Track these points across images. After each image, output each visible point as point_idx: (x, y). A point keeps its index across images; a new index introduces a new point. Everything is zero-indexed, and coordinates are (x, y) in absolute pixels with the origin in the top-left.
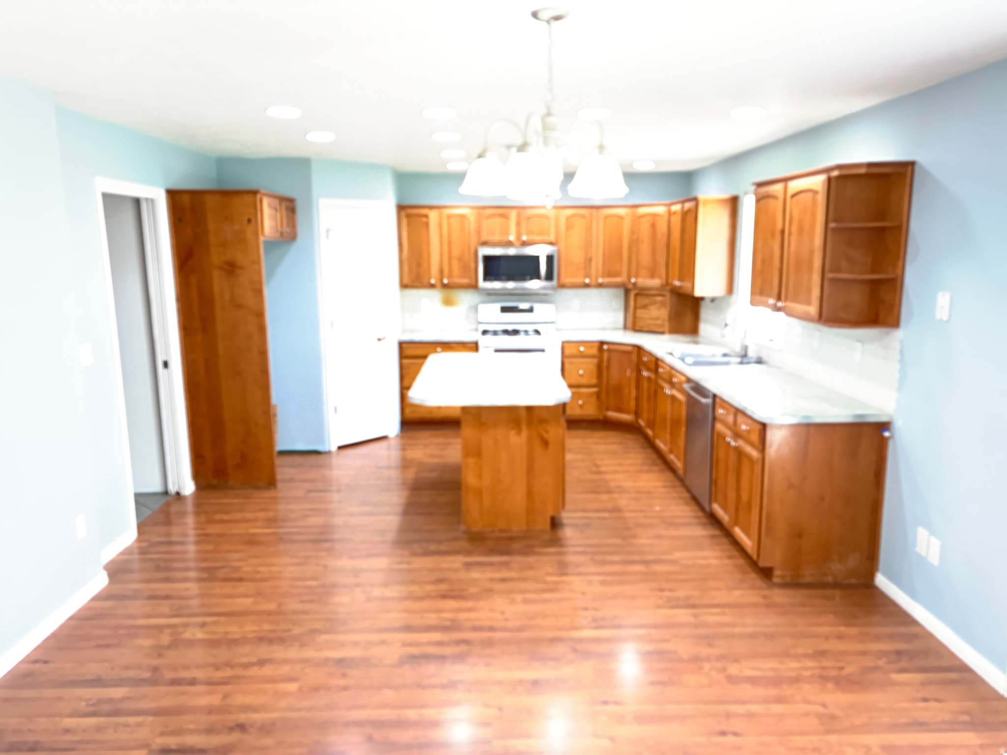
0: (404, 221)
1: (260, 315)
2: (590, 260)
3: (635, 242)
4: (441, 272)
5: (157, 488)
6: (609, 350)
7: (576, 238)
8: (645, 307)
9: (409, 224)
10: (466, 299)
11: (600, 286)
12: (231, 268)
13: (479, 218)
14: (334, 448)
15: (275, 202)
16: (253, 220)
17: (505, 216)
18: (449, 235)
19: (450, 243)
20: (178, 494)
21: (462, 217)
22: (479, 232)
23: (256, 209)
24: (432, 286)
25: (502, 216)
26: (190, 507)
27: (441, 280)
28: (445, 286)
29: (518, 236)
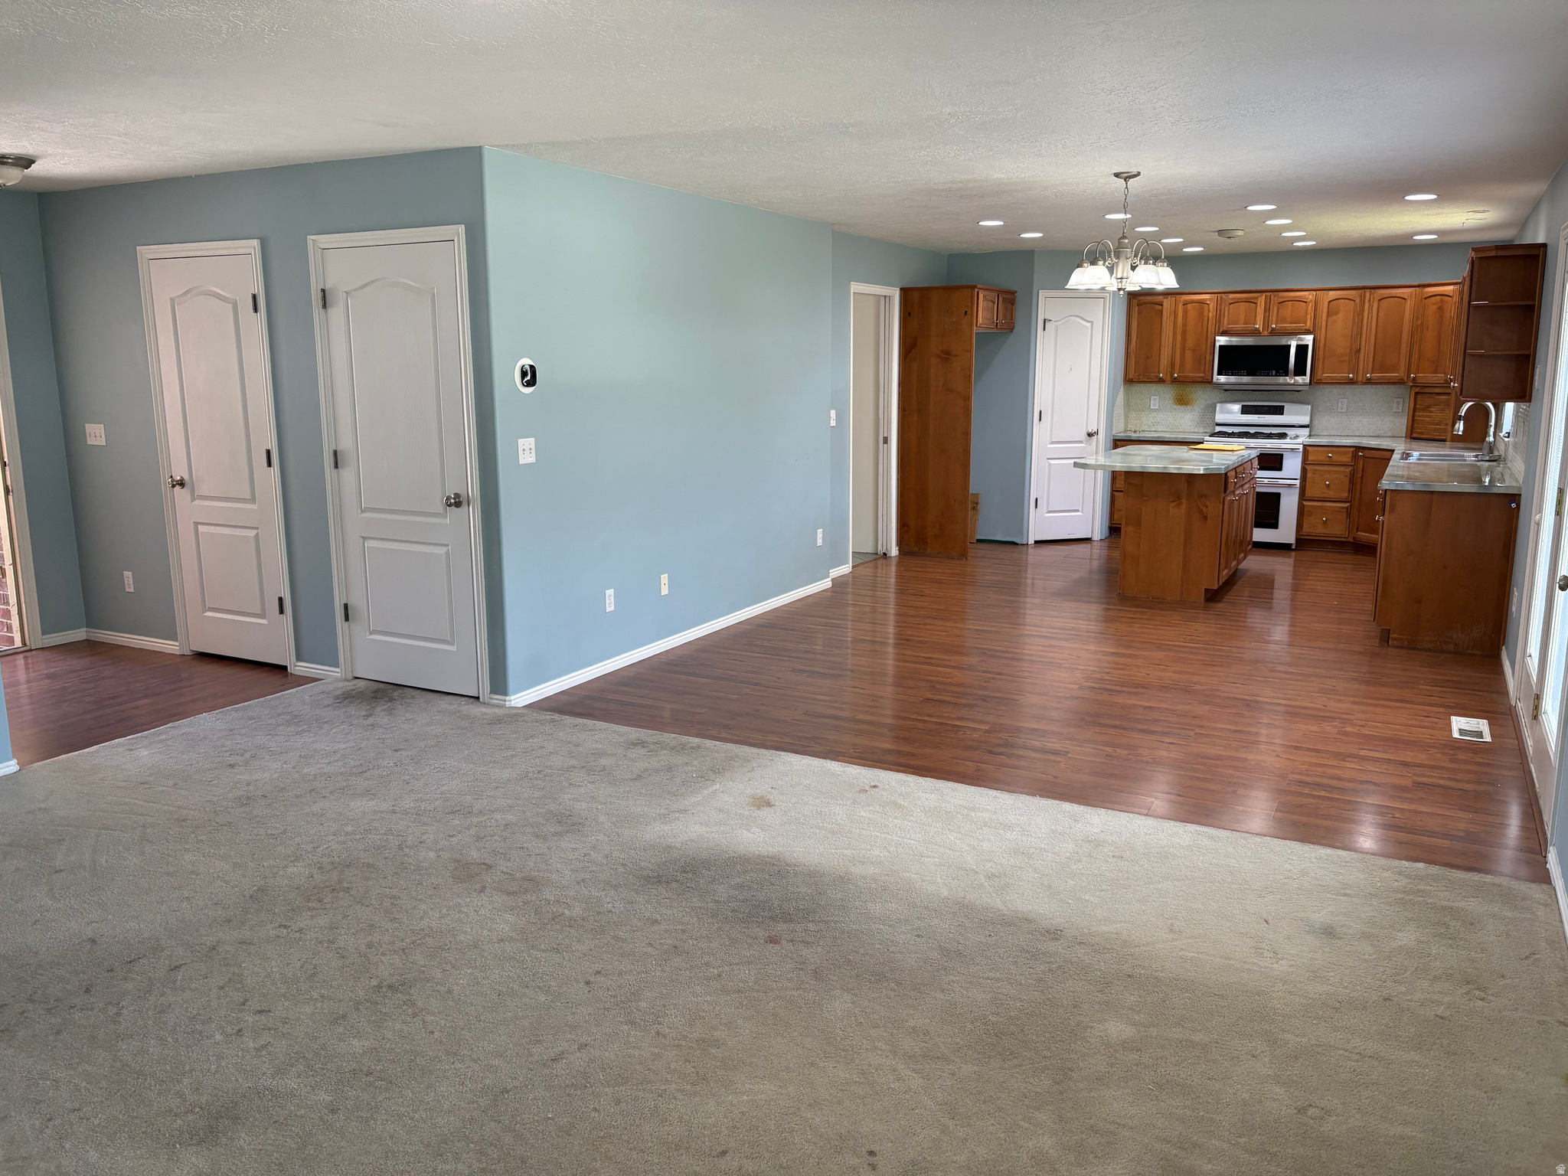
0: (1136, 309)
1: (967, 399)
2: (1358, 351)
3: (1418, 329)
4: (1173, 365)
5: (870, 550)
6: (1364, 457)
7: (1341, 324)
8: (1426, 409)
9: (1139, 313)
10: (1201, 397)
11: (1369, 382)
12: (946, 356)
13: (1219, 304)
14: (1031, 542)
15: (993, 295)
16: (969, 312)
17: (1253, 302)
18: (1185, 324)
19: (1184, 333)
20: (885, 554)
21: (1202, 302)
22: (1219, 319)
23: (972, 302)
24: (1161, 381)
25: (1248, 301)
26: (894, 562)
27: (1172, 375)
28: (1174, 381)
29: (1266, 322)
